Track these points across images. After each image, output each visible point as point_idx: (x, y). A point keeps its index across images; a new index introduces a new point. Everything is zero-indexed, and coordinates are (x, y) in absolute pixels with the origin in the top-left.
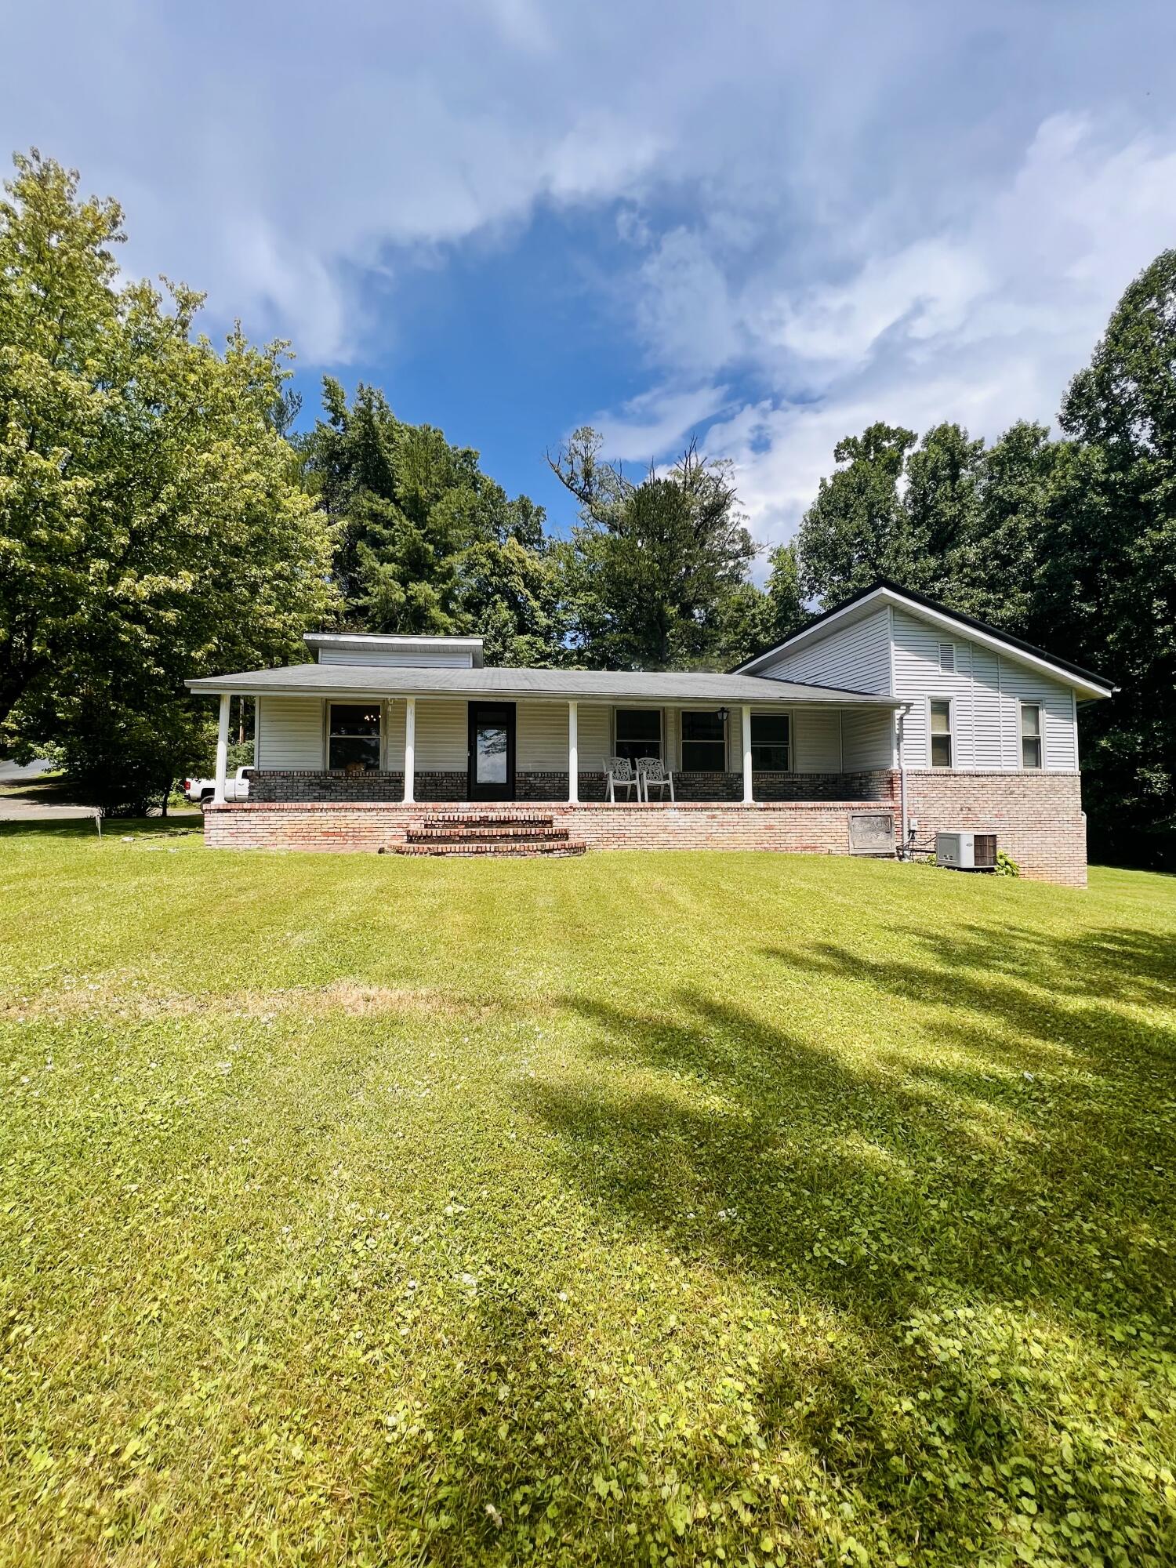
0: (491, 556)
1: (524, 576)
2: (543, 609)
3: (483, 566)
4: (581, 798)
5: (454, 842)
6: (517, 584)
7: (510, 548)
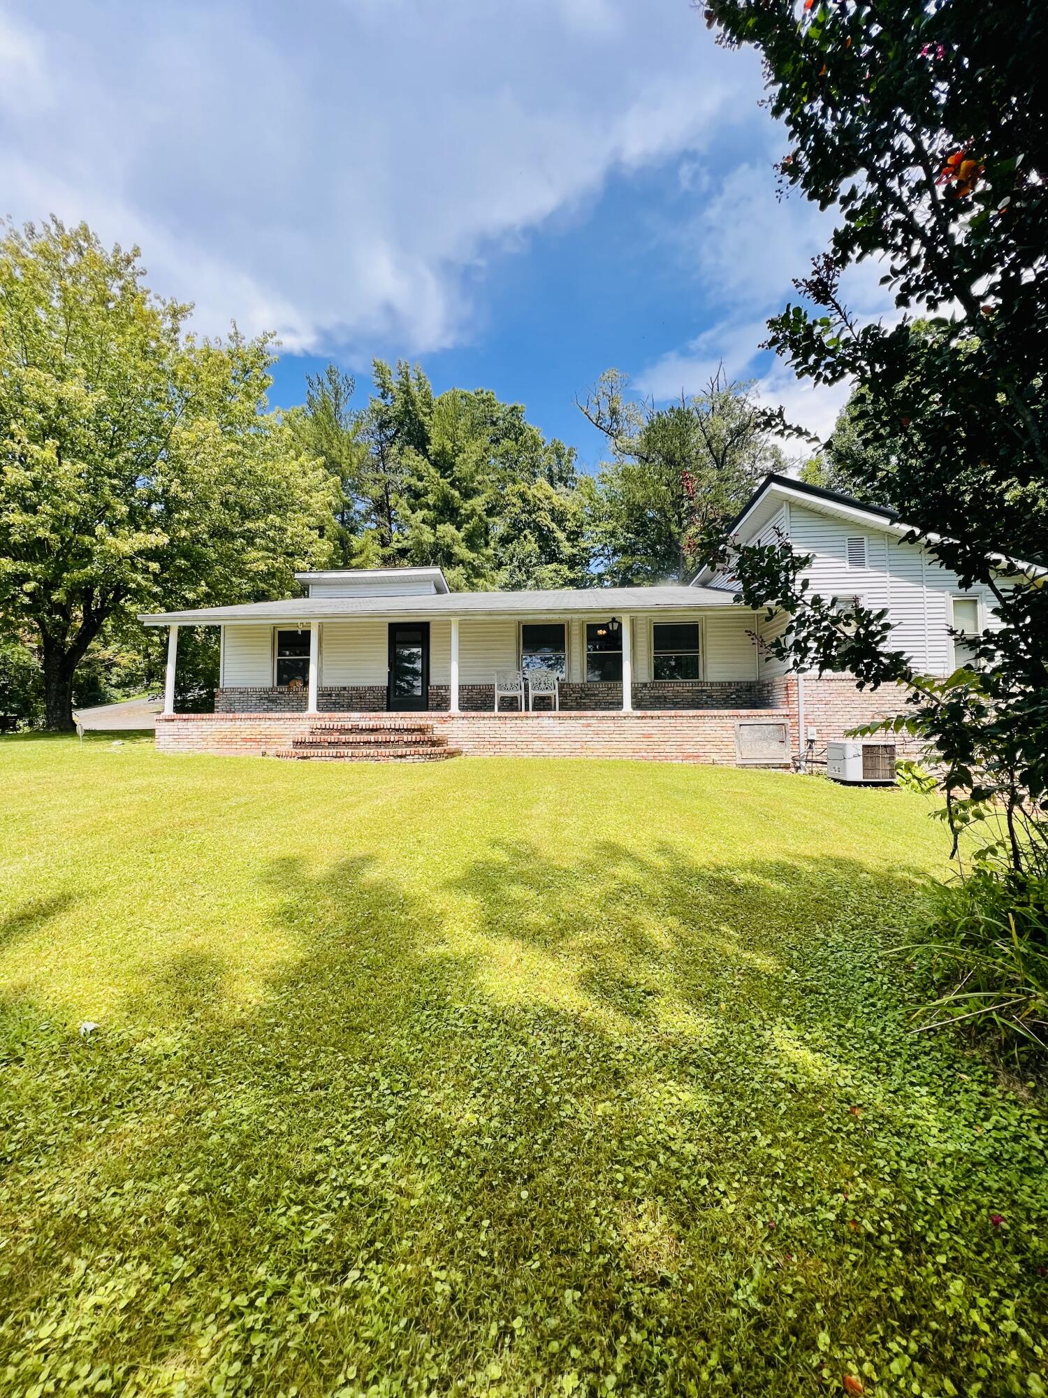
0: (522, 496)
1: (552, 511)
2: (568, 539)
3: (514, 505)
4: (462, 708)
5: (324, 747)
6: (545, 519)
7: (540, 488)
